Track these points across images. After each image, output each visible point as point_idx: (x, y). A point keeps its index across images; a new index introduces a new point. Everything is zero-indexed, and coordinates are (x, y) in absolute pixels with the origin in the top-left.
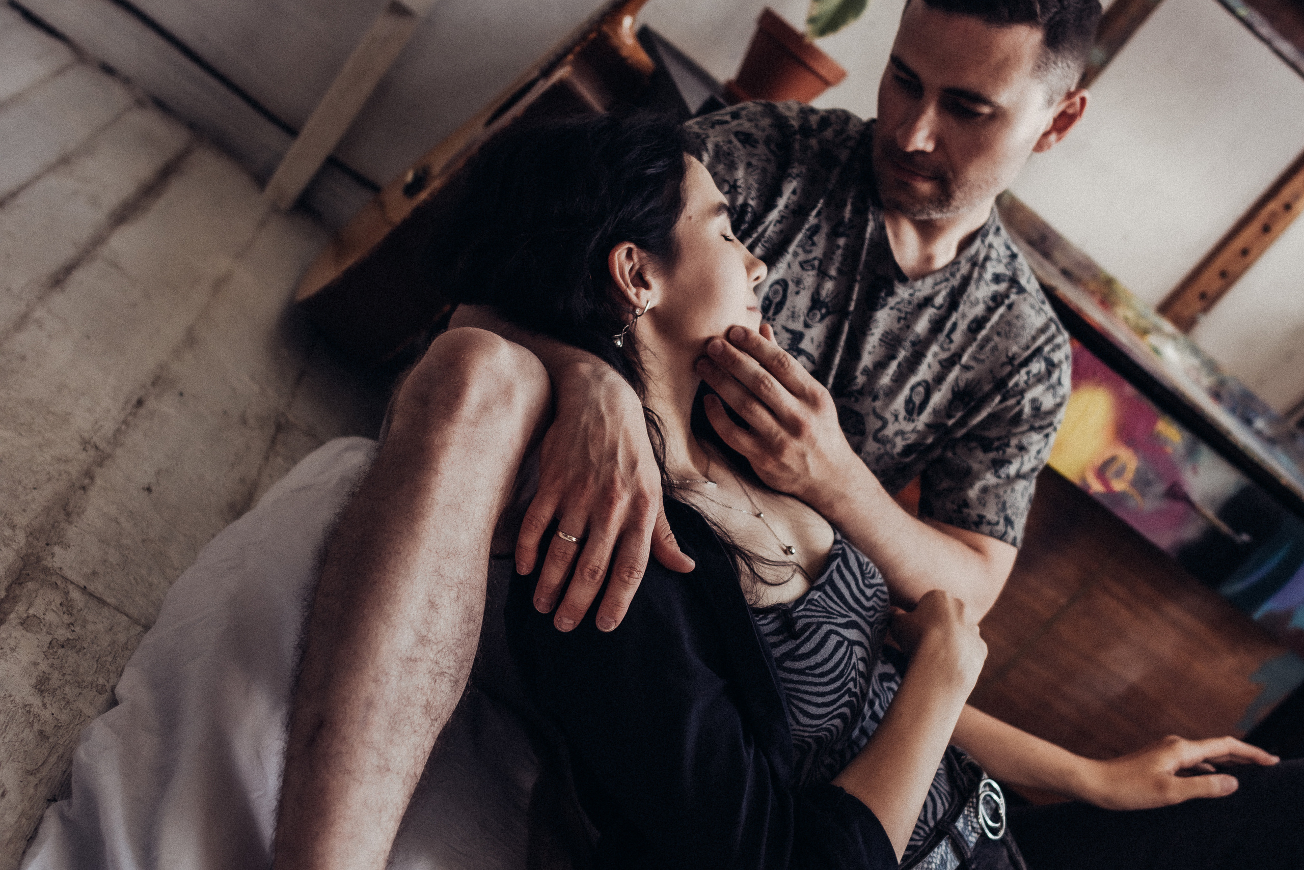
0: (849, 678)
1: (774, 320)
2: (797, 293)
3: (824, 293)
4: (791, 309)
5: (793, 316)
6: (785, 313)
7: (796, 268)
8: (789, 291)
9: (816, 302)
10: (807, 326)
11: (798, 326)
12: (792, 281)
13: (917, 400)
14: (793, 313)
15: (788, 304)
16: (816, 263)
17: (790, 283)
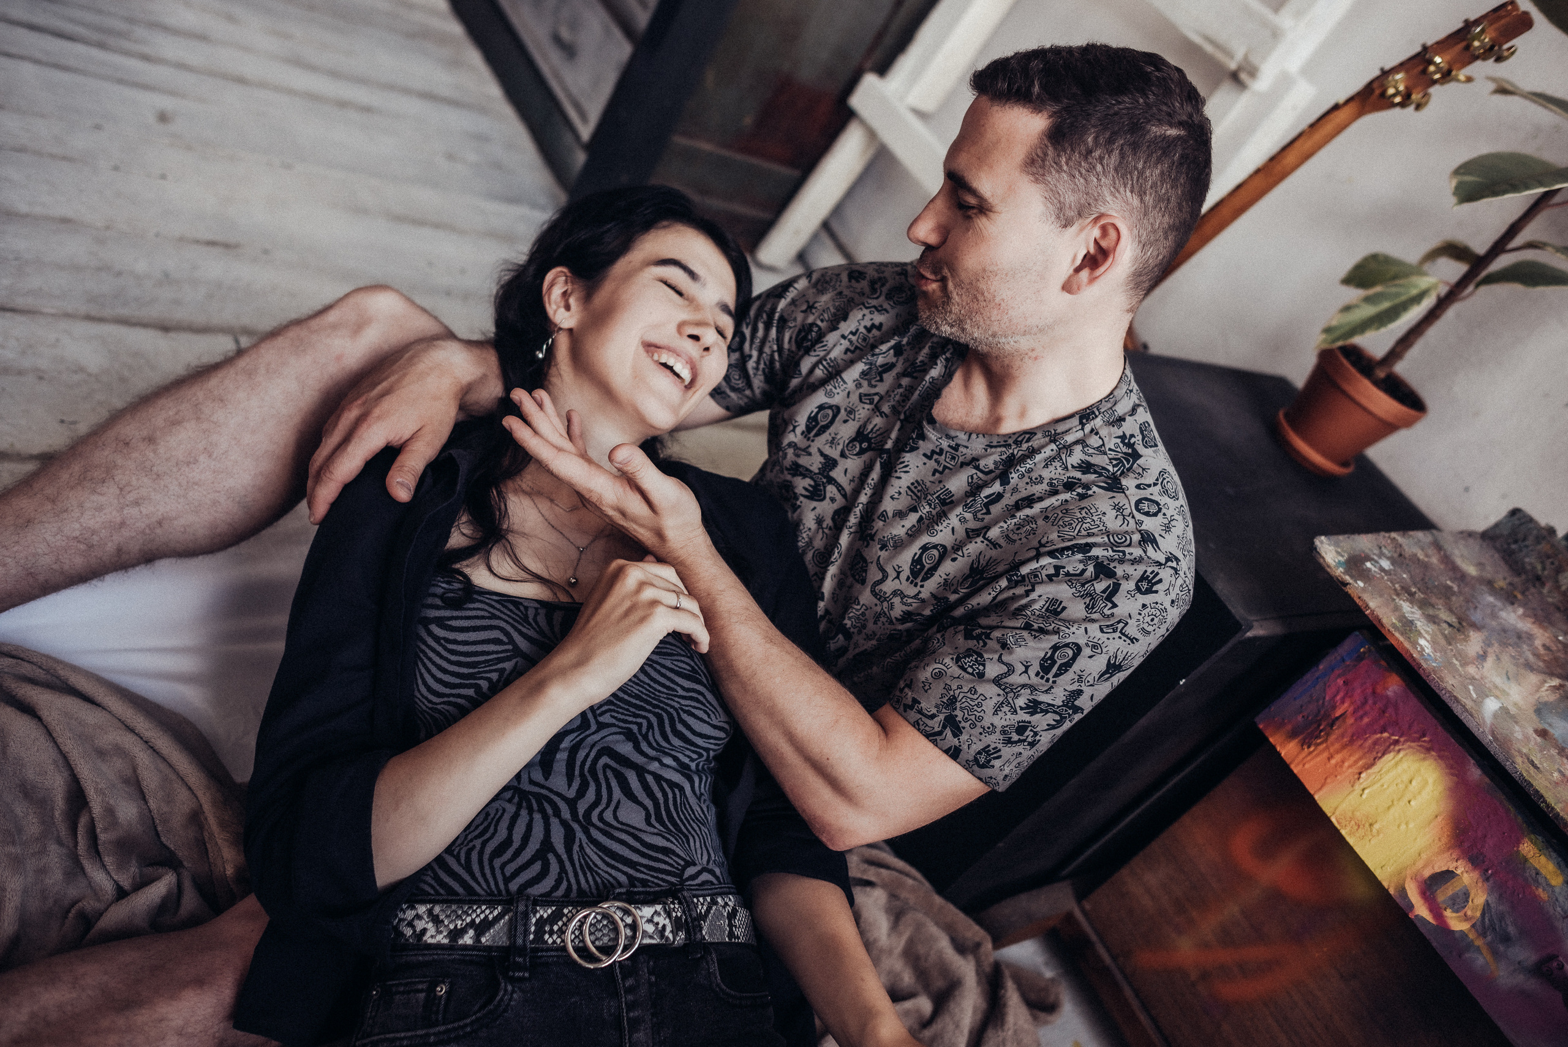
0: (488, 675)
1: (813, 441)
2: (845, 421)
3: (870, 427)
4: (833, 435)
5: (833, 442)
6: (826, 436)
7: (855, 398)
8: (839, 417)
9: (860, 436)
10: (843, 455)
11: (834, 453)
12: (846, 410)
13: (927, 563)
14: (833, 439)
15: (832, 430)
16: (876, 398)
17: (842, 411)
